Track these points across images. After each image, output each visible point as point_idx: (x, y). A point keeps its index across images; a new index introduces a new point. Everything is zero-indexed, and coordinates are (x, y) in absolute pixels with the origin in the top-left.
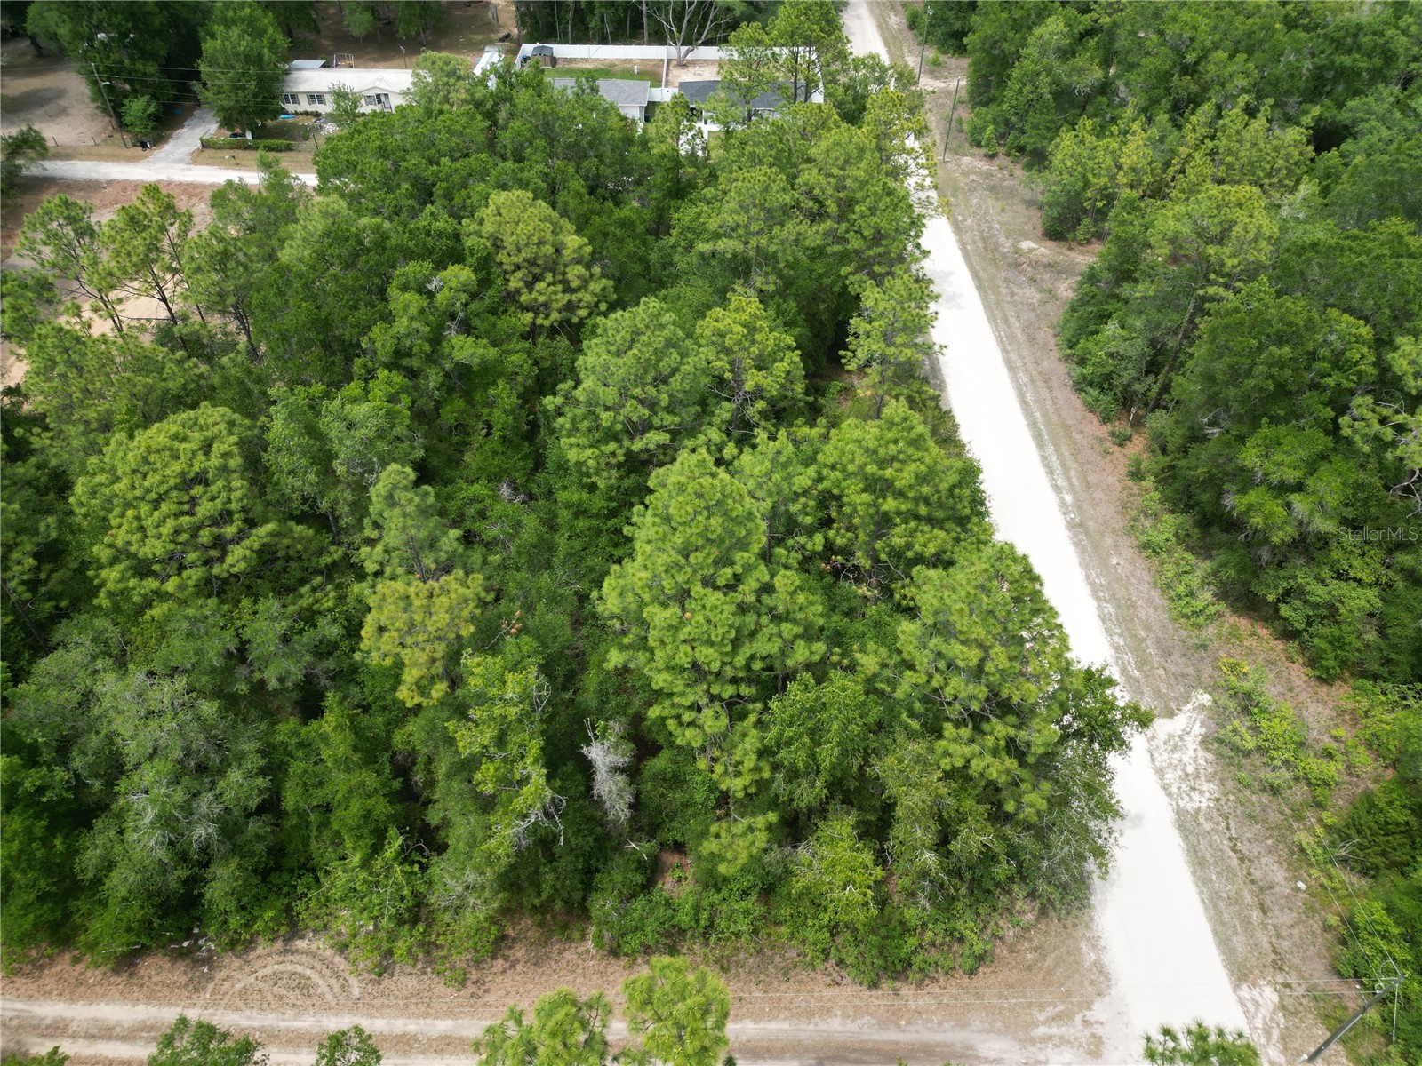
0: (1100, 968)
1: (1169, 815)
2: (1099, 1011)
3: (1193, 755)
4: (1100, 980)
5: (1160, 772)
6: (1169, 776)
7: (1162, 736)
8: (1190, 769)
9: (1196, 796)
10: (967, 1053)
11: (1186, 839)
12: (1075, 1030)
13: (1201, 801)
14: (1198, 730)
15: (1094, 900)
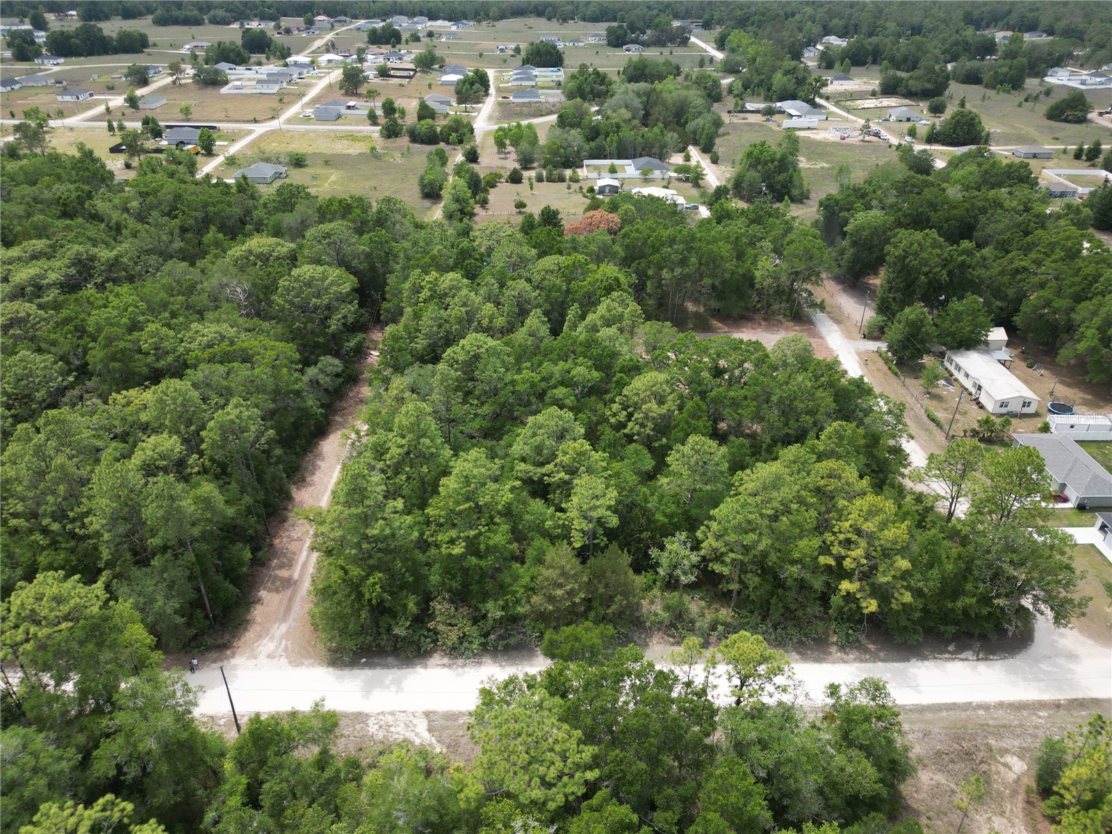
0: (300, 664)
1: (366, 710)
2: (284, 661)
3: (400, 732)
4: (295, 662)
5: (392, 714)
6: (390, 718)
7: (415, 721)
8: (392, 729)
9: (376, 727)
10: (284, 619)
11: (353, 714)
12: (280, 651)
13: (373, 729)
14: (417, 741)
15: (331, 669)
